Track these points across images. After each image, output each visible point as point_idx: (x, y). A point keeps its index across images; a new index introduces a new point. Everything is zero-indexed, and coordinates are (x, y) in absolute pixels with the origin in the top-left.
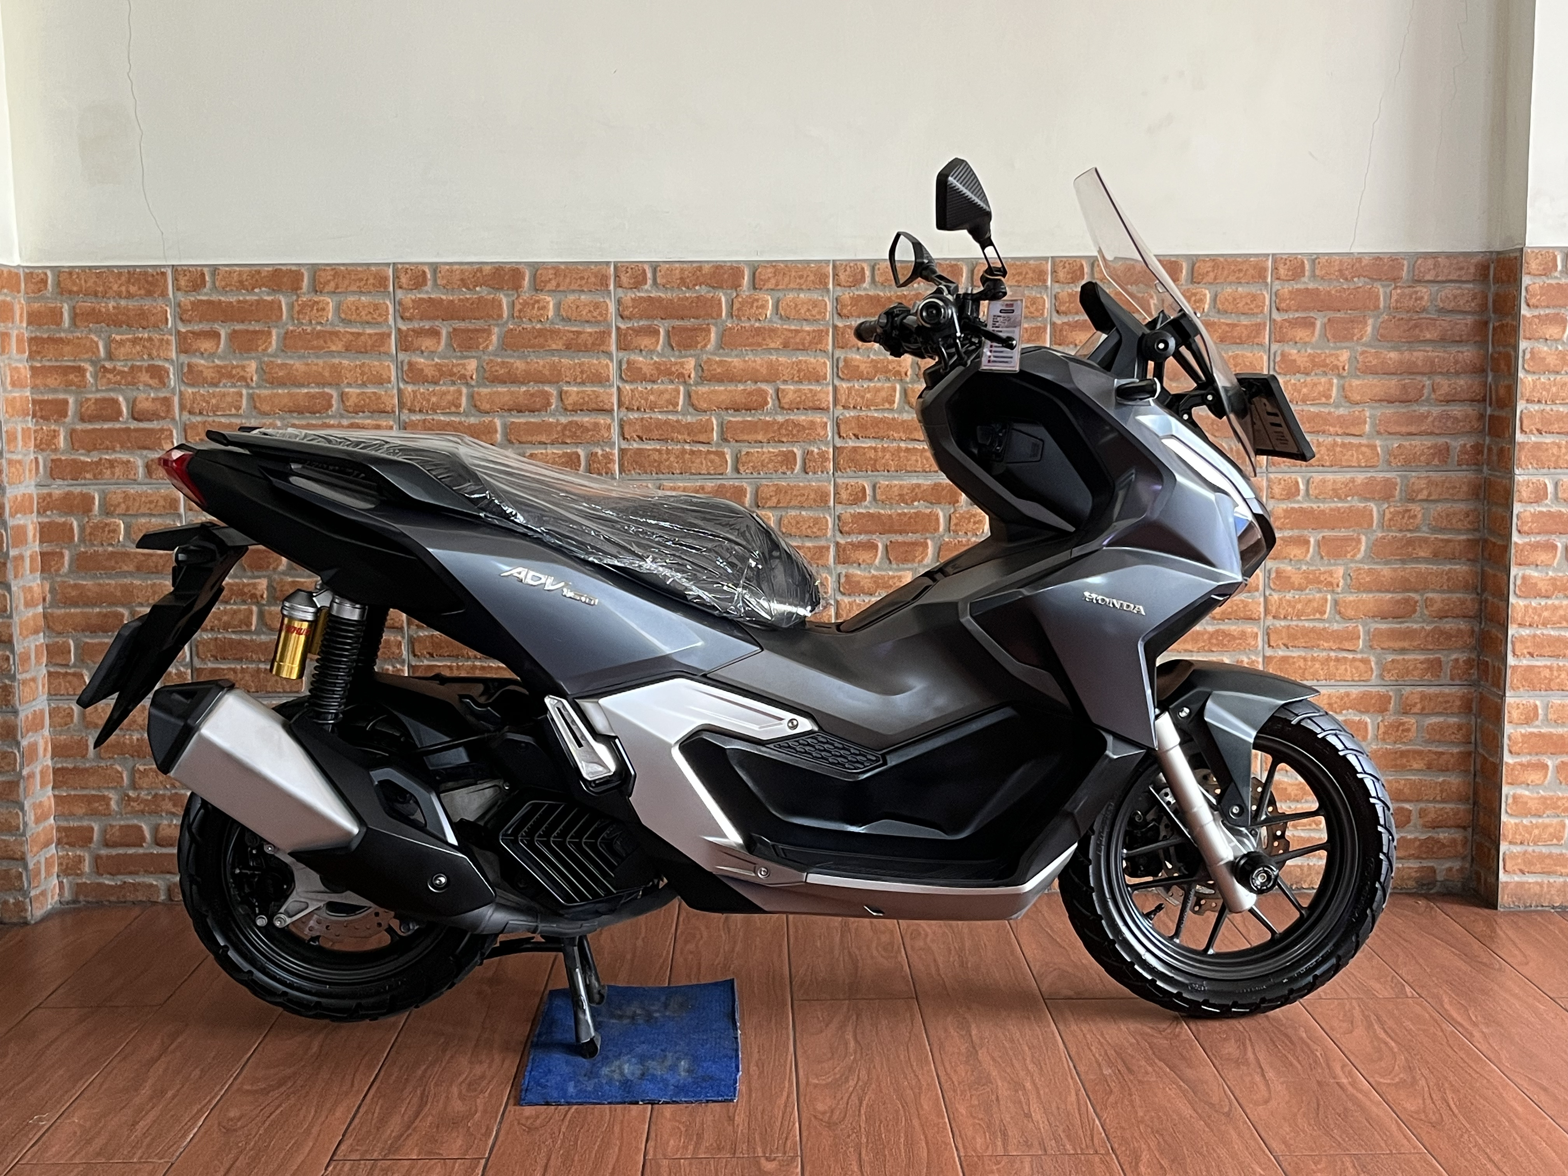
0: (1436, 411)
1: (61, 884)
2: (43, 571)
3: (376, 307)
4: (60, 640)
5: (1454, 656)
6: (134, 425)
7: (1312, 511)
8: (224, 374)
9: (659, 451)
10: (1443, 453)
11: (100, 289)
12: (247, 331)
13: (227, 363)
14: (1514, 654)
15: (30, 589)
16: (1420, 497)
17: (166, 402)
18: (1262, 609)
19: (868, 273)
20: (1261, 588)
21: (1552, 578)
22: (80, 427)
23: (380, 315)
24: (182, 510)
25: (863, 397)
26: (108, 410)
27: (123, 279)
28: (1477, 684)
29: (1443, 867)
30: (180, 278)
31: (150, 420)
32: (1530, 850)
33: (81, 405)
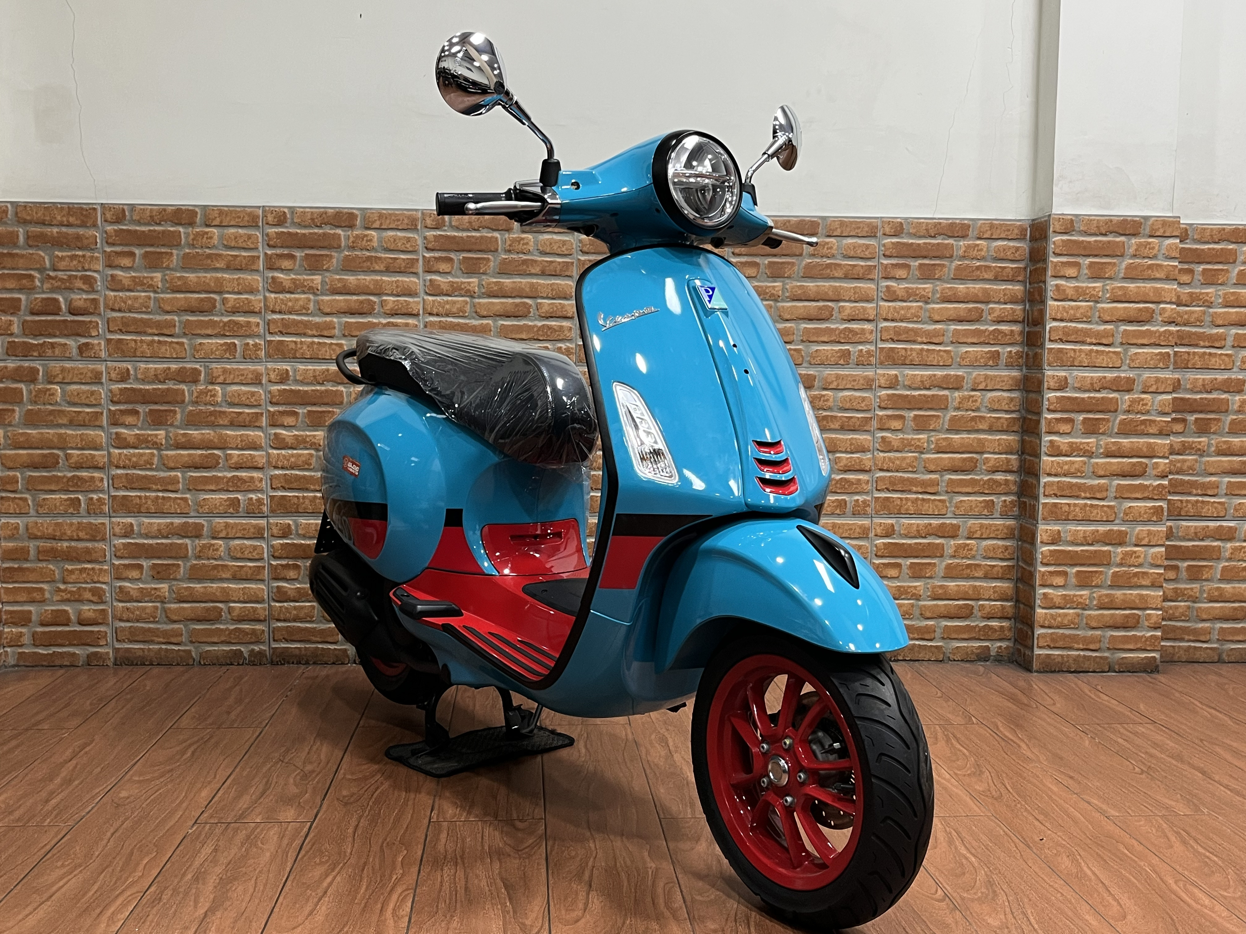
0: (991, 328)
1: (6, 652)
3: (249, 237)
4: (11, 473)
5: (1003, 499)
6: (70, 318)
7: (907, 395)
8: (138, 283)
10: (996, 357)
11: (48, 218)
12: (156, 253)
13: (140, 274)
14: (1045, 495)
16: (981, 387)
17: (95, 302)
18: (871, 463)
20: (871, 448)
21: (1070, 442)
22: (29, 318)
23: (252, 243)
24: (104, 380)
26: (51, 307)
27: (64, 212)
28: (1018, 518)
29: (995, 646)
30: (107, 212)
31: (82, 315)
32: (1055, 632)
33: (31, 302)
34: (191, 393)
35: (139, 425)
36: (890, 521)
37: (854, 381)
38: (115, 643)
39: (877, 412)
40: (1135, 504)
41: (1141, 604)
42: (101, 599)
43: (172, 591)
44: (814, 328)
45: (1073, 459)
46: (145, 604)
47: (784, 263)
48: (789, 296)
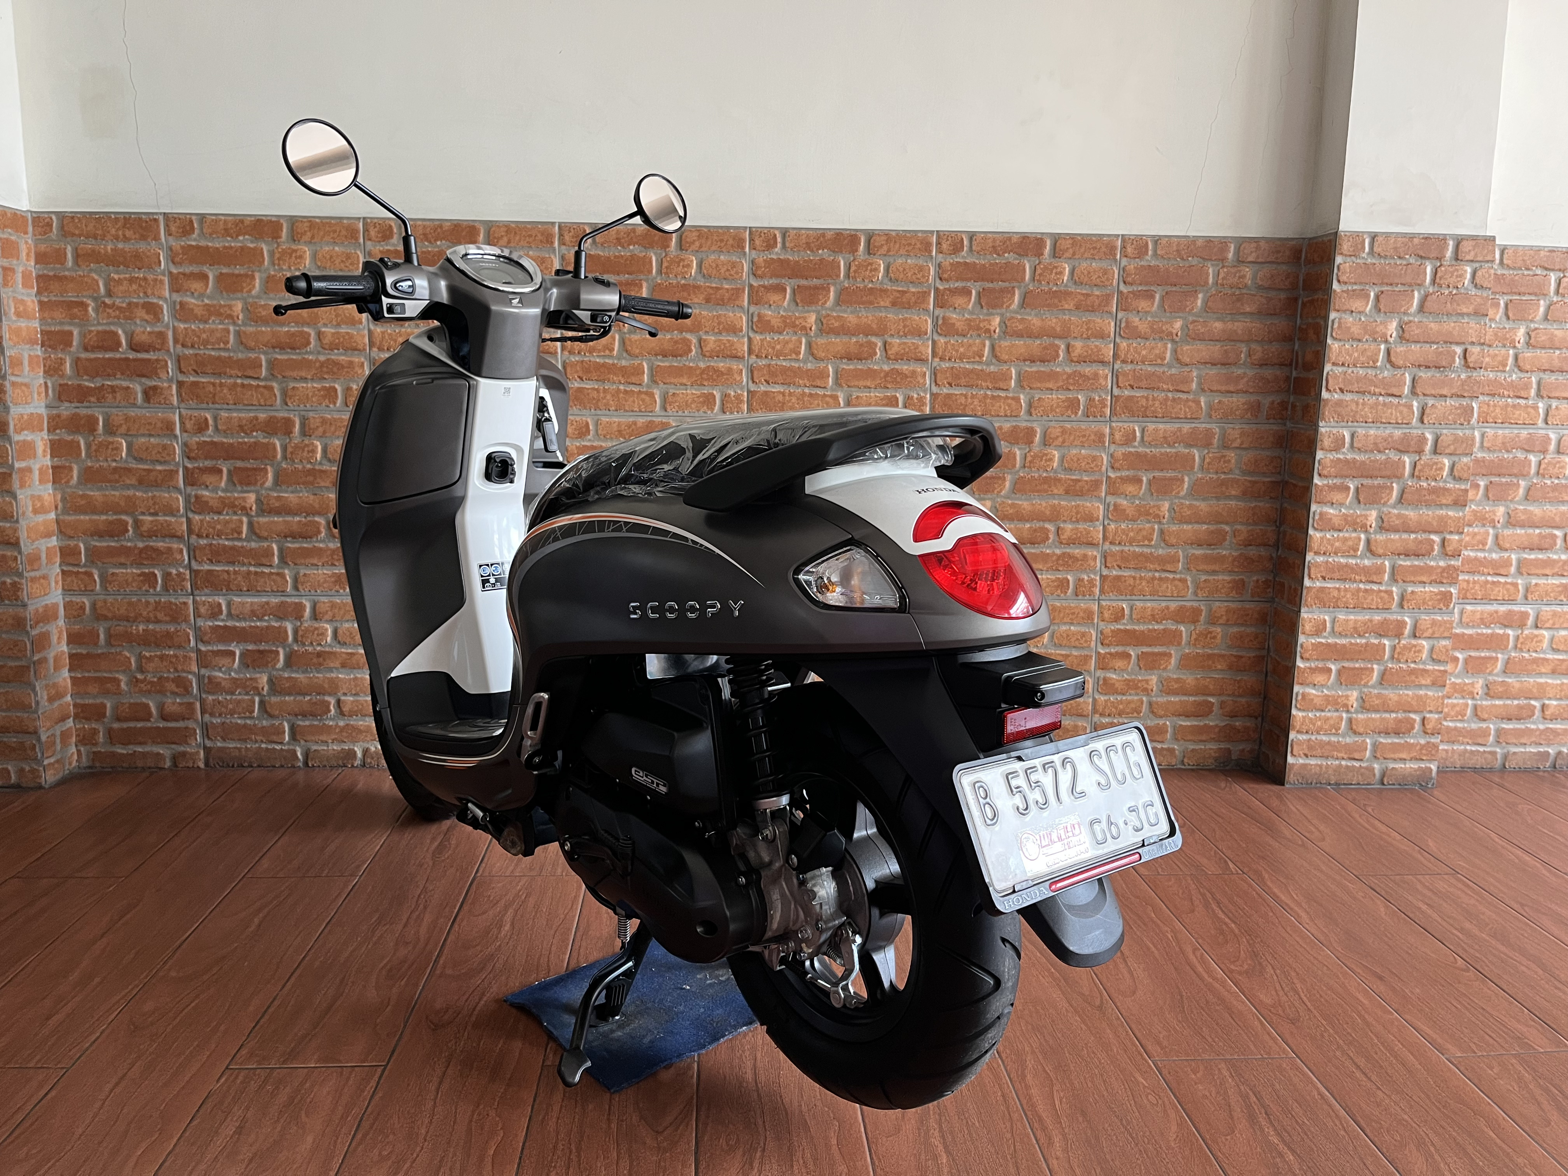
0: (1250, 373)
1: (79, 751)
2: (54, 482)
3: (348, 256)
4: (72, 543)
5: (1255, 578)
6: (132, 355)
7: (1146, 454)
9: (597, 390)
10: (1255, 409)
11: (100, 232)
12: (233, 275)
13: (215, 302)
14: (1310, 577)
15: (40, 498)
16: (1234, 445)
17: (162, 335)
18: (1101, 536)
19: (779, 240)
20: (1101, 517)
21: (1344, 514)
22: (84, 355)
23: (352, 264)
24: (178, 432)
25: (773, 348)
26: (109, 341)
27: (119, 224)
28: (1272, 601)
29: (1237, 749)
30: (171, 224)
31: (147, 351)
32: (1313, 738)
33: (85, 336)
34: (284, 449)
35: (223, 484)
36: (1120, 604)
37: (1084, 436)
38: (207, 741)
39: (1110, 474)
40: (1419, 589)
41: (1419, 707)
42: (187, 690)
43: (270, 681)
44: (1037, 372)
45: (1347, 535)
46: (240, 697)
47: (1002, 291)
48: (1006, 331)
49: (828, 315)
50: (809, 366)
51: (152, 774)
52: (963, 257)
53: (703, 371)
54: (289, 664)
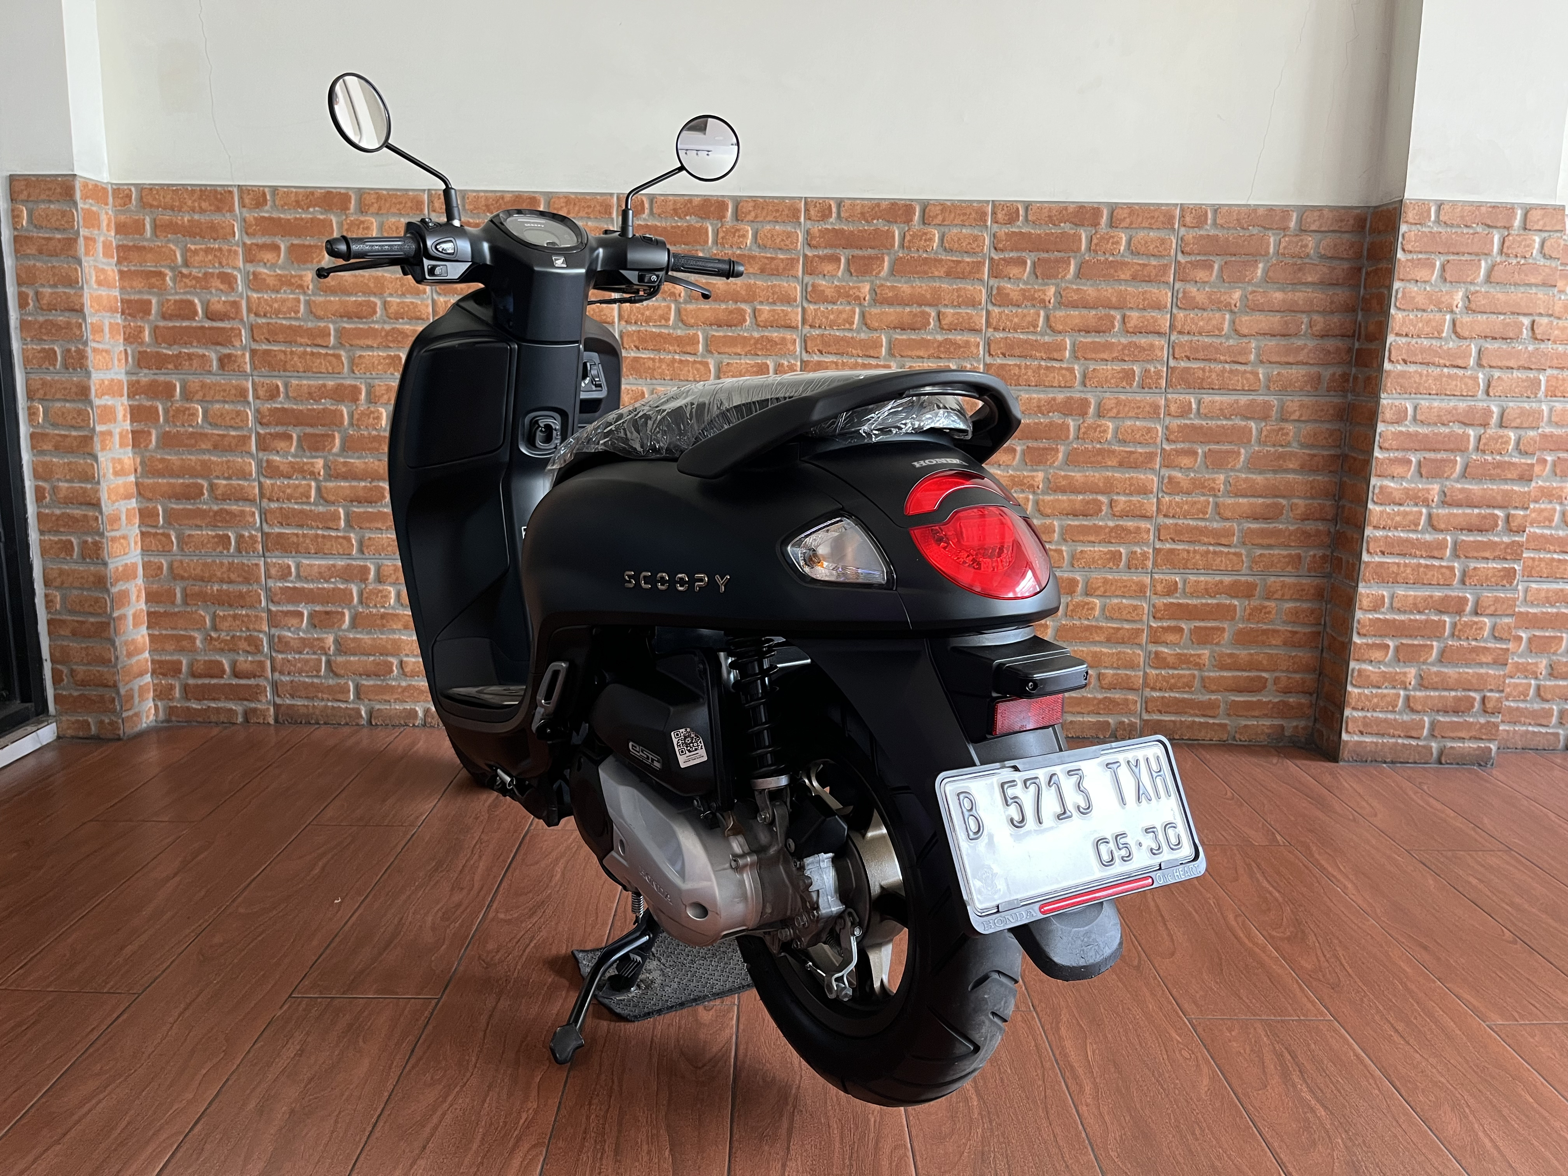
0: (1311, 344)
1: (156, 706)
2: (133, 446)
4: (151, 505)
5: (1311, 553)
6: (208, 324)
7: (1202, 427)
8: (285, 282)
9: (653, 360)
10: (1315, 381)
11: (177, 204)
12: (304, 246)
13: (287, 272)
14: (1368, 552)
15: (120, 461)
16: (1293, 418)
17: (235, 304)
18: (1155, 509)
19: (834, 210)
20: (1155, 490)
21: (1405, 488)
22: (162, 324)
24: (251, 398)
25: (827, 318)
26: (186, 310)
27: (196, 196)
28: (1328, 576)
29: (1290, 725)
30: (245, 196)
31: (222, 320)
32: (1369, 715)
33: (163, 305)
34: (351, 416)
35: (293, 450)
36: (1173, 577)
37: (1139, 408)
38: (276, 698)
39: (1164, 446)
40: (1481, 565)
41: (1479, 685)
42: (258, 650)
43: (337, 642)
44: (1092, 343)
45: (1408, 509)
46: (308, 657)
47: (1057, 261)
48: (1063, 302)
49: (882, 285)
50: (863, 336)
51: (225, 728)
52: (1019, 227)
53: (757, 341)
54: (354, 625)
